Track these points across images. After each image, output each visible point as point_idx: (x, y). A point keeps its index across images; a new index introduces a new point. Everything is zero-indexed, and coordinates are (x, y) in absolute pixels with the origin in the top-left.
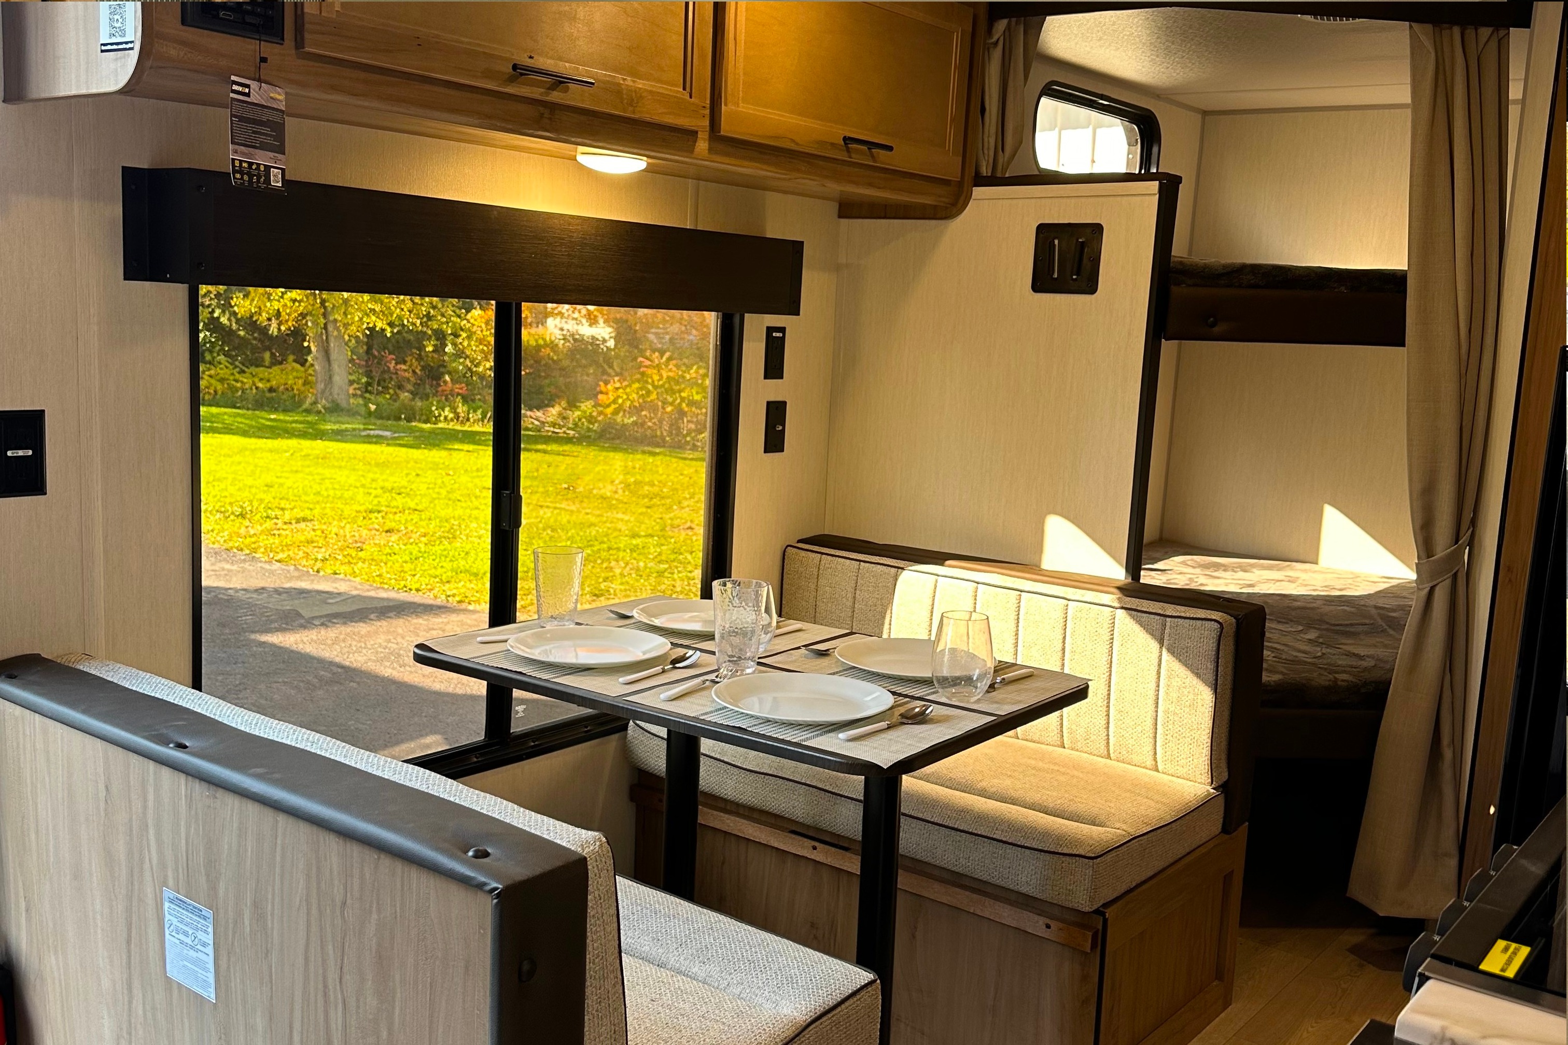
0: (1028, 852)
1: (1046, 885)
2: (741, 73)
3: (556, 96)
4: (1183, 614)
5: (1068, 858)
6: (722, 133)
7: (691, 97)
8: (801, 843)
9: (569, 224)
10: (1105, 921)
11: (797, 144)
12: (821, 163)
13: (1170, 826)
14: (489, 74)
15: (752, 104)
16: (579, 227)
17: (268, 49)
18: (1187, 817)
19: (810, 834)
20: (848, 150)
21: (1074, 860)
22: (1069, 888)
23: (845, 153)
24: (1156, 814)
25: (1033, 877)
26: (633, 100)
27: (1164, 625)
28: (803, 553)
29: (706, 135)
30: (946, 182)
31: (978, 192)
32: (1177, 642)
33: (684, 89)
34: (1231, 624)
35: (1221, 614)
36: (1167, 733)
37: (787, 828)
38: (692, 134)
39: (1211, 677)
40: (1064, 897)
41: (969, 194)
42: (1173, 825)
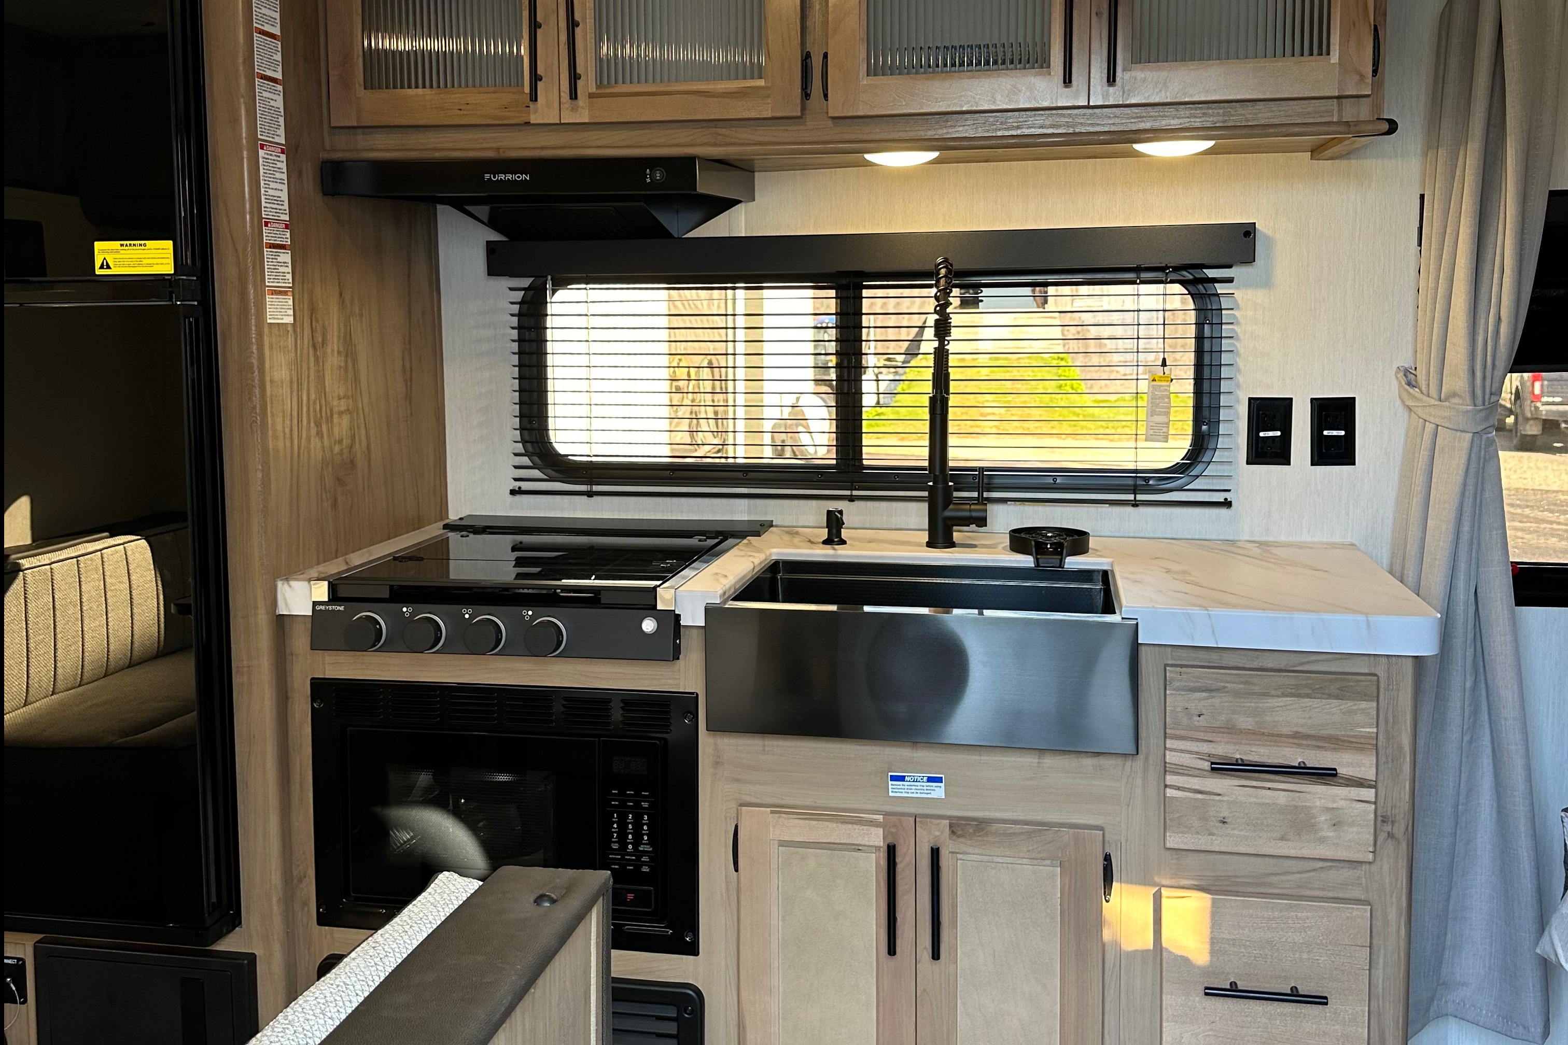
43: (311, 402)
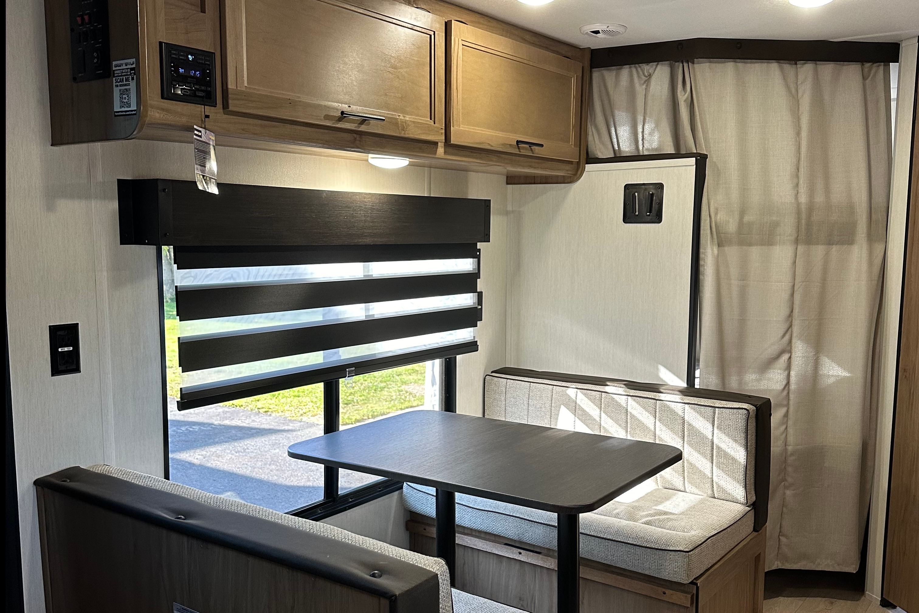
0: (649, 550)
1: (661, 569)
2: (461, 108)
3: (363, 128)
4: (725, 406)
5: (673, 553)
6: (452, 142)
7: (434, 123)
8: (512, 550)
9: (365, 199)
10: (698, 588)
11: (492, 146)
12: (504, 156)
13: (726, 530)
14: (327, 117)
15: (467, 125)
16: (370, 199)
17: (208, 110)
18: (735, 524)
19: (517, 545)
20: (519, 148)
21: (677, 553)
22: (675, 570)
23: (518, 150)
24: (718, 523)
25: (653, 565)
26: (404, 127)
27: (715, 413)
28: (496, 379)
29: (443, 144)
30: (571, 163)
31: (588, 167)
32: (722, 422)
33: (431, 119)
34: (753, 410)
35: (747, 405)
36: (719, 475)
37: (502, 542)
38: (435, 144)
39: (743, 442)
40: (672, 575)
41: (584, 168)
42: (729, 529)
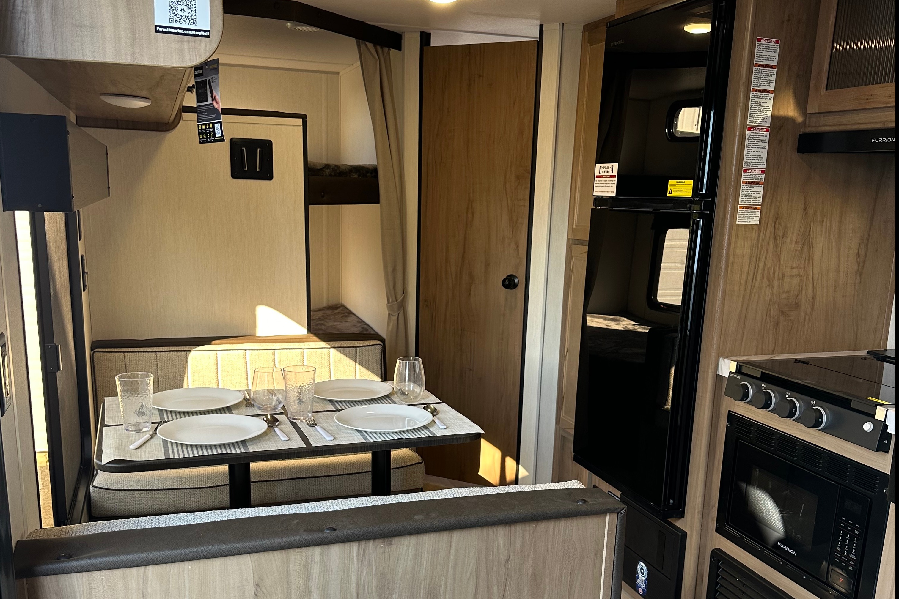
27: (355, 352)
28: (109, 354)
32: (363, 359)
41: (181, 117)
43: (766, 268)
